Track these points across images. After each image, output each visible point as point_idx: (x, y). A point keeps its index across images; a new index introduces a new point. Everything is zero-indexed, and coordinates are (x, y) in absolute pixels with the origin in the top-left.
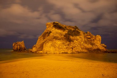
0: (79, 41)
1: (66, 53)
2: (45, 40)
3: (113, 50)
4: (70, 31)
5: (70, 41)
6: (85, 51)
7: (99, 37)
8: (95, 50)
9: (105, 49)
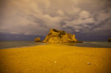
0: (65, 38)
1: (59, 43)
2: (49, 37)
3: (80, 41)
4: (61, 33)
5: (61, 37)
6: (68, 42)
7: (74, 36)
8: (72, 41)
9: (77, 41)
